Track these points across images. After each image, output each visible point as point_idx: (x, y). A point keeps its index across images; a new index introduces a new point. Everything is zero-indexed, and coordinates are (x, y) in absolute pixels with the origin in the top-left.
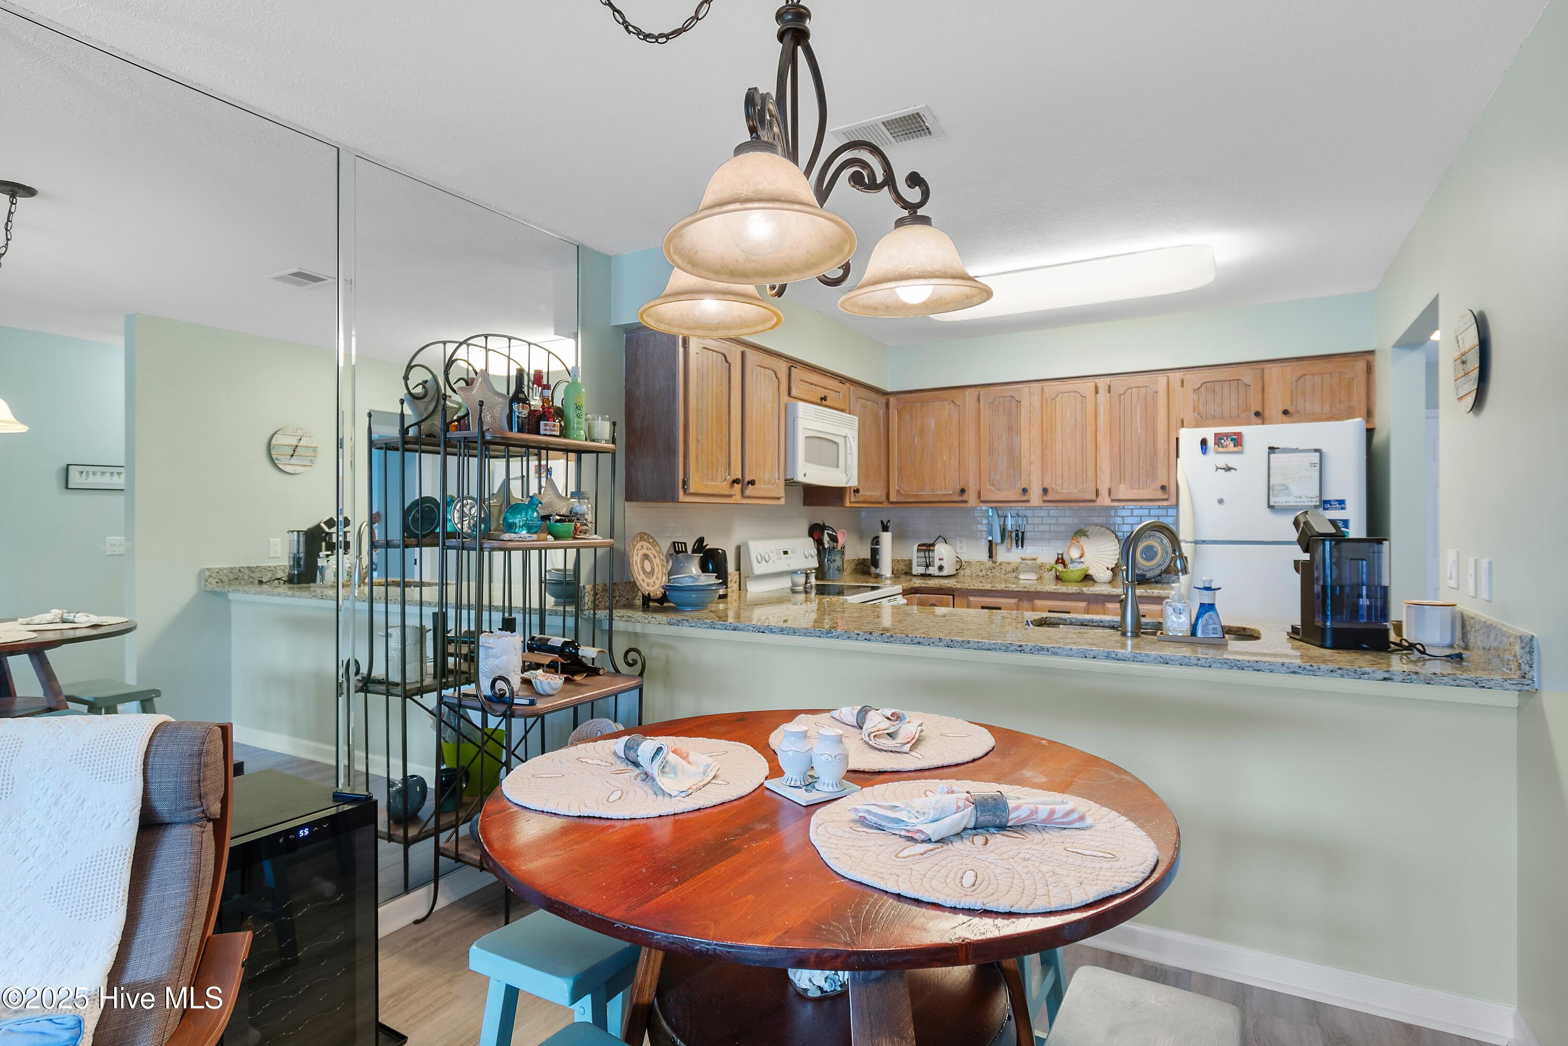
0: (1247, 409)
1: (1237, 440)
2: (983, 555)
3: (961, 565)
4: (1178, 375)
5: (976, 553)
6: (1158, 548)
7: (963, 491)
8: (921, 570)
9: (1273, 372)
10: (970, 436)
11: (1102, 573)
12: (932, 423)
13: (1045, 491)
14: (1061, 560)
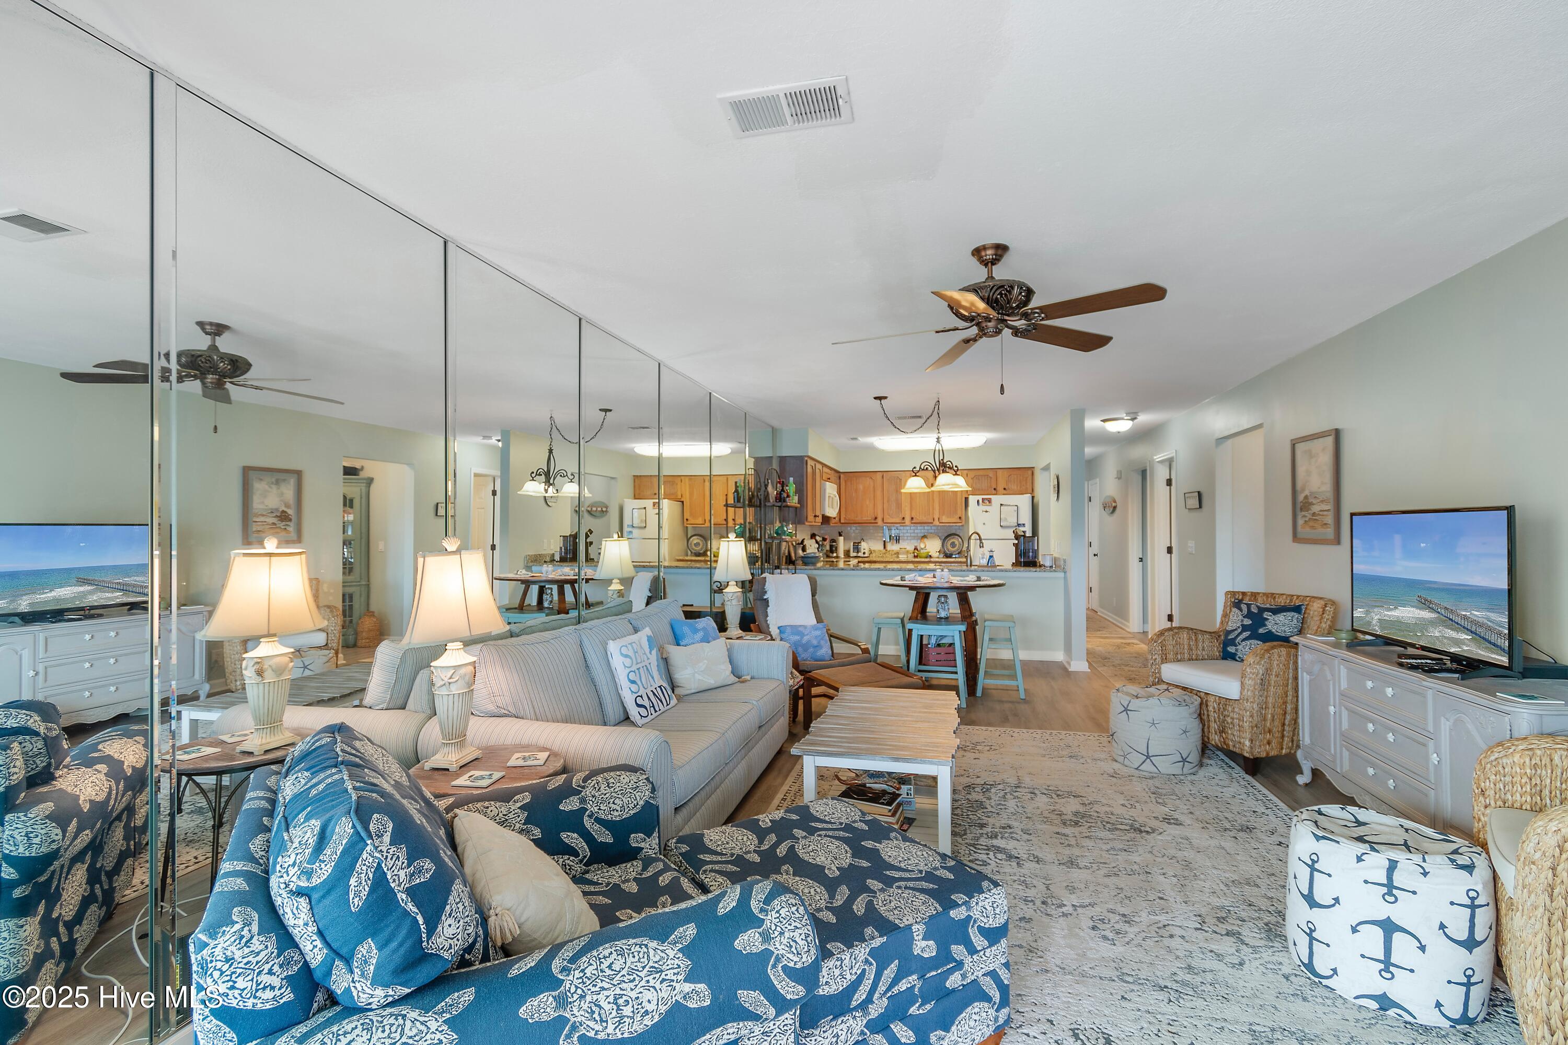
0: (991, 487)
1: (990, 501)
2: (881, 547)
3: (871, 552)
4: (965, 472)
5: (878, 546)
6: (957, 542)
7: (876, 518)
8: (855, 554)
9: (1000, 472)
10: (879, 493)
11: (935, 554)
12: (861, 487)
13: (912, 518)
14: (916, 549)
